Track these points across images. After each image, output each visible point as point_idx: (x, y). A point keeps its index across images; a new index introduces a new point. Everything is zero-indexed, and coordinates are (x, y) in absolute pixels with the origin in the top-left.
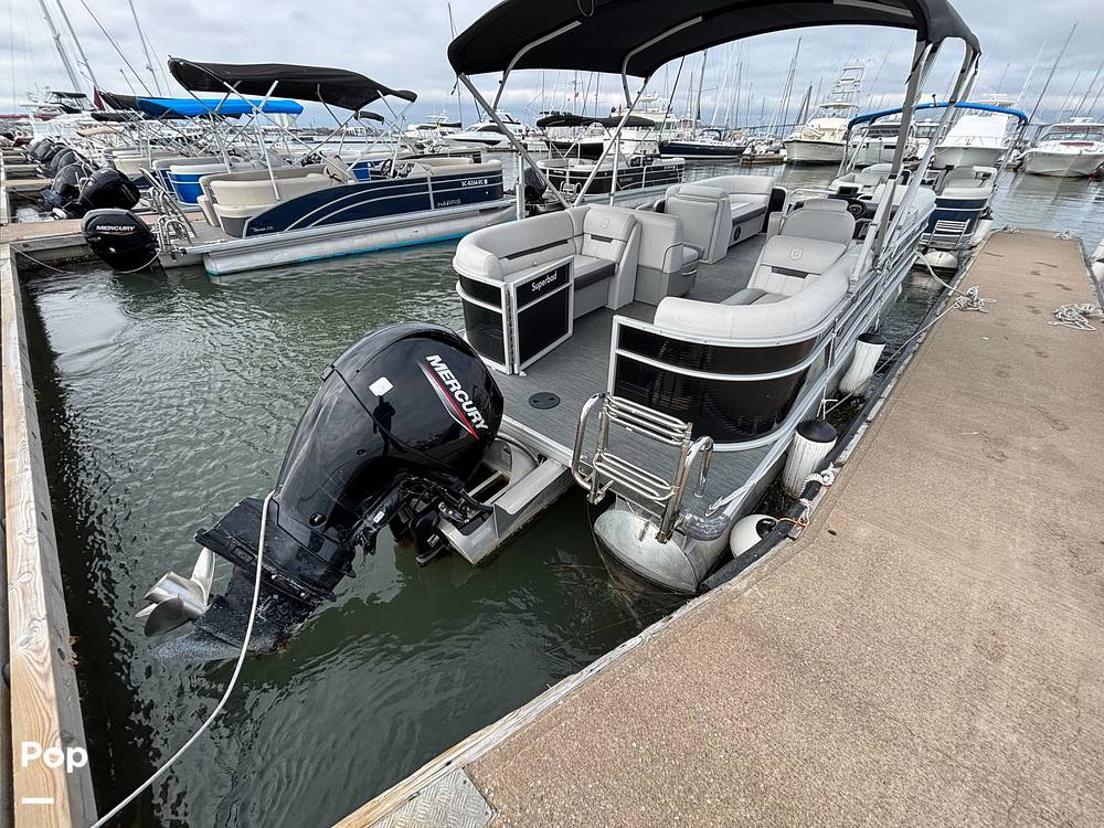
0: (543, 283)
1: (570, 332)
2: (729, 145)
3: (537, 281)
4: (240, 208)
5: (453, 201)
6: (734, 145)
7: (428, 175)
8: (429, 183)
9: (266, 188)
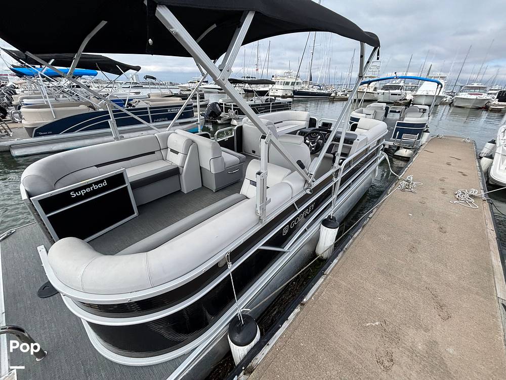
0: (88, 190)
1: (136, 214)
2: (324, 92)
3: (76, 190)
4: (32, 122)
5: (163, 119)
6: (327, 92)
7: (148, 106)
8: (149, 110)
9: (47, 112)
